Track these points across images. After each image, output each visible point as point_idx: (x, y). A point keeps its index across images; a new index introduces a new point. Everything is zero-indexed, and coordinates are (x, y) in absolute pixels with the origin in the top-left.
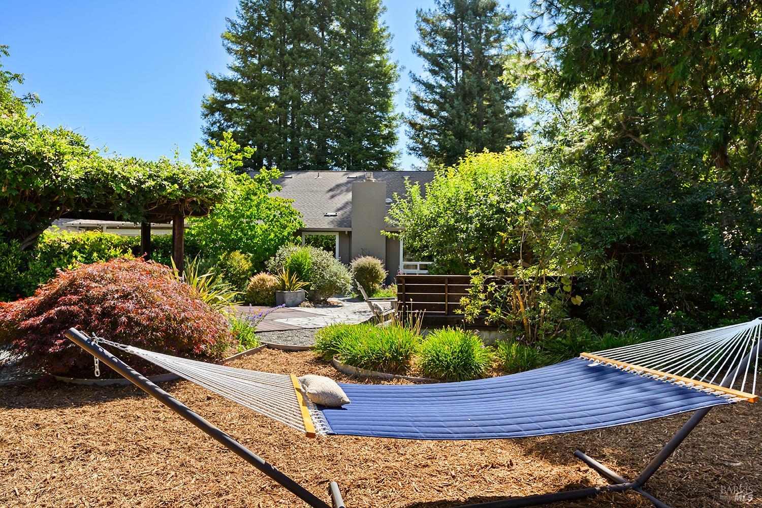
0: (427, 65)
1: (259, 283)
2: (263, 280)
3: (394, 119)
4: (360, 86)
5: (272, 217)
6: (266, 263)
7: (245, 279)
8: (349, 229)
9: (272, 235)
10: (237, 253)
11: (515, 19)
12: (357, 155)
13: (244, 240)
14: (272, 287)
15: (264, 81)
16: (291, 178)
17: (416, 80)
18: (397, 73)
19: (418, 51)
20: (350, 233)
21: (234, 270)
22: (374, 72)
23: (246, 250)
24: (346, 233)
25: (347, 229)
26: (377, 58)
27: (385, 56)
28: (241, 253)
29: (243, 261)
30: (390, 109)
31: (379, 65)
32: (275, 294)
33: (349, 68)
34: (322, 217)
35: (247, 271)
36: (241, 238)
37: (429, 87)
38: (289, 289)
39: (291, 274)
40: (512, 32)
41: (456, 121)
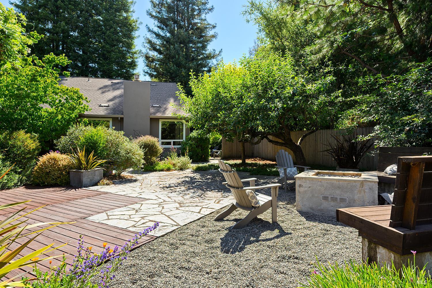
0: (156, 23)
1: (50, 163)
2: (55, 159)
3: (135, 53)
4: (113, 29)
5: (57, 101)
6: (55, 142)
7: (31, 158)
8: (122, 116)
9: (60, 117)
10: (22, 132)
11: (208, 4)
12: (112, 72)
13: (30, 120)
14: (65, 166)
15: (41, 16)
16: (67, 80)
17: (150, 30)
18: (138, 25)
19: (150, 14)
20: (122, 119)
21: (18, 150)
22: (123, 22)
23: (32, 129)
24: (119, 119)
25: (120, 116)
26: (125, 15)
27: (130, 14)
28: (27, 132)
29: (29, 141)
30: (133, 47)
31: (126, 18)
32: (69, 173)
33: (106, 17)
34: (97, 107)
35: (34, 150)
36: (26, 118)
37: (158, 35)
38: (86, 168)
39: (88, 153)
40: (207, 11)
41: (177, 56)
